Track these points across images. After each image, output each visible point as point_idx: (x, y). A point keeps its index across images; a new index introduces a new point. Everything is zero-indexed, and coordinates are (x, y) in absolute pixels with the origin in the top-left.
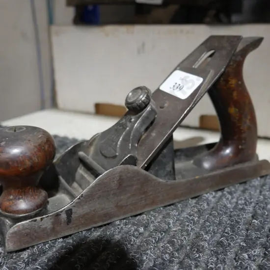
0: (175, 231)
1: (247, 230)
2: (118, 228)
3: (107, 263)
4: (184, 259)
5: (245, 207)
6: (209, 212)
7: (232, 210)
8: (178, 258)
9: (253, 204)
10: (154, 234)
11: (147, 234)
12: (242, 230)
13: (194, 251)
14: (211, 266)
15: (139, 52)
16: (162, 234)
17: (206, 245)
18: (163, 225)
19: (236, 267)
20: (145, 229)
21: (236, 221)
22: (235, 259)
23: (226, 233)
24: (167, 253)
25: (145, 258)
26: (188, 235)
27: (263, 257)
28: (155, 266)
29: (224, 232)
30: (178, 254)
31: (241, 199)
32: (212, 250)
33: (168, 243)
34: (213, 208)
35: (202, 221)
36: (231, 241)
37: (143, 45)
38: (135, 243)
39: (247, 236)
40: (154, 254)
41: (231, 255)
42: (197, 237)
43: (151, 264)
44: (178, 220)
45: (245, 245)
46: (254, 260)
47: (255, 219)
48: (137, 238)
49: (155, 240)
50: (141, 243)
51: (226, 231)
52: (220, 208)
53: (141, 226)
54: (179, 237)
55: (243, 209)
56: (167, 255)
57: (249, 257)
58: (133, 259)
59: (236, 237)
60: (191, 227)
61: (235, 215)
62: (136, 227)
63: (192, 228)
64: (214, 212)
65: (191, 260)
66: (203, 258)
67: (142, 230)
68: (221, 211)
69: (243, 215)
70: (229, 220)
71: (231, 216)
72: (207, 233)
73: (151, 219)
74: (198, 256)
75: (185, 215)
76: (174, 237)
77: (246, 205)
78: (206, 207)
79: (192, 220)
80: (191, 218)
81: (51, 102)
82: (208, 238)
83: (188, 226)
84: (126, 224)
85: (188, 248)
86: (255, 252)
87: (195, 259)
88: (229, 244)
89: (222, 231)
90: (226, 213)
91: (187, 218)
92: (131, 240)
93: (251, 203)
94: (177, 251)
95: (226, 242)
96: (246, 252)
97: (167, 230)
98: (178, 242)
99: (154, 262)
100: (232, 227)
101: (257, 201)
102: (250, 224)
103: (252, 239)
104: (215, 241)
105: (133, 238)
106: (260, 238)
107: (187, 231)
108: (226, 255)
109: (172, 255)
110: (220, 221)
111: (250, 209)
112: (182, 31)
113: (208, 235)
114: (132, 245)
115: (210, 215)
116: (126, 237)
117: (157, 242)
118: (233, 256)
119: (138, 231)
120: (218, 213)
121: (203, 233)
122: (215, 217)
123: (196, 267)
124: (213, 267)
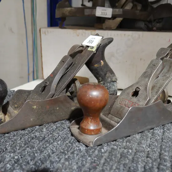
0: (148, 152)
11: (133, 154)
13: (163, 161)
16: (142, 153)
26: (156, 153)
34: (162, 138)
42: (160, 154)
44: (147, 145)
48: (130, 155)
62: (127, 150)
72: (165, 152)
75: (148, 142)
76: (148, 154)
78: (159, 138)
83: (154, 148)
84: (120, 148)
85: (159, 160)
91: (152, 144)
99: (144, 168)
105: (128, 156)
107: (155, 151)
119: (129, 152)
120: (167, 141)
121: (164, 152)
122: (166, 143)
123: (167, 169)
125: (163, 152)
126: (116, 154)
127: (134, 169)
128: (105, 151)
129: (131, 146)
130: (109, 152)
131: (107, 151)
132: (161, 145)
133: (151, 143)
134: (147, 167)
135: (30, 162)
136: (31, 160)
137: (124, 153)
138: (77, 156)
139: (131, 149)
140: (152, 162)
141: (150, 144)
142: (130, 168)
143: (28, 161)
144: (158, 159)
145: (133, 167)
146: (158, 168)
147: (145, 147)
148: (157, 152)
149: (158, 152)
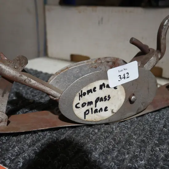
0: (117, 133)
1: (160, 134)
2: (83, 129)
3: (76, 149)
4: (121, 149)
5: (160, 121)
6: (137, 123)
7: (151, 122)
8: (118, 148)
9: (165, 119)
10: (104, 134)
11: (99, 133)
12: (157, 134)
13: (127, 144)
14: (137, 153)
15: (99, 23)
16: (108, 134)
17: (134, 142)
18: (110, 129)
19: (151, 155)
20: (98, 131)
21: (153, 128)
22: (151, 150)
24: (111, 145)
25: (98, 147)
26: (124, 135)
27: (168, 150)
28: (103, 151)
29: (145, 134)
30: (117, 146)
31: (157, 116)
32: (138, 145)
33: (112, 139)
34: (140, 120)
35: (133, 128)
36: (150, 140)
37: (102, 19)
38: (93, 138)
39: (159, 137)
40: (104, 145)
41: (149, 148)
42: (129, 137)
43: (101, 151)
44: (118, 126)
45: (158, 143)
46: (163, 152)
47: (165, 128)
48: (93, 135)
49: (104, 137)
50: (96, 138)
51: (147, 134)
52: (144, 120)
53: (96, 129)
54: (118, 136)
55: (158, 122)
57: (160, 150)
58: (91, 147)
59: (153, 138)
60: (126, 130)
61: (153, 125)
62: (93, 129)
63: (126, 132)
64: (140, 123)
65: (125, 149)
66: (133, 149)
67: (96, 131)
68: (145, 122)
69: (158, 125)
70: (149, 128)
71: (150, 126)
72: (135, 135)
73: (102, 125)
74: (129, 147)
76: (115, 136)
77: (160, 120)
79: (126, 127)
80: (126, 126)
81: (44, 53)
82: (136, 138)
83: (124, 130)
85: (124, 142)
86: (163, 147)
87: (127, 149)
88: (148, 142)
89: (144, 134)
90: (147, 124)
91: (124, 125)
92: (90, 137)
93: (163, 118)
94: (117, 144)
95: (146, 140)
96: (158, 147)
97: (112, 132)
98: (118, 139)
100: (151, 132)
101: (167, 117)
102: (162, 131)
103: (162, 140)
104: (140, 139)
105: (91, 135)
106: (167, 139)
107: (123, 133)
108: (146, 148)
109: (114, 146)
110: (143, 128)
111: (162, 122)
112: (126, 11)
114: (91, 139)
115: (138, 124)
116: (87, 135)
117: (105, 139)
118: (150, 148)
120: (143, 124)
121: (133, 135)
122: (140, 125)
123: (128, 154)
124: (138, 154)
126: (79, 132)
129: (100, 126)
134: (106, 149)
146: (119, 151)
148: (126, 135)
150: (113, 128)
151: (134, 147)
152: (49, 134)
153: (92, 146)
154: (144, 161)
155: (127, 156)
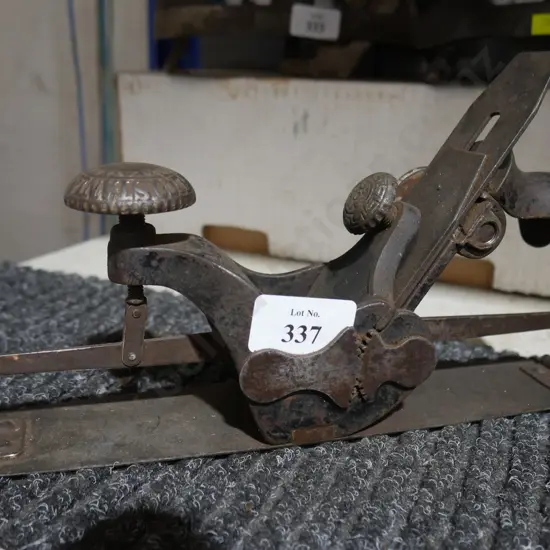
0: (428, 466)
2: (327, 461)
4: (456, 514)
8: (445, 511)
10: (394, 471)
11: (379, 472)
12: (540, 462)
13: (471, 499)
14: (507, 524)
16: (408, 472)
17: (489, 489)
18: (405, 456)
20: (374, 465)
21: (526, 446)
22: (541, 511)
23: (516, 467)
24: (426, 504)
25: (391, 513)
26: (452, 472)
28: (410, 525)
29: (510, 466)
32: (499, 498)
35: (466, 448)
36: (528, 481)
37: (306, 117)
38: (366, 488)
40: (404, 506)
41: (533, 507)
42: (467, 476)
43: (403, 525)
44: (426, 446)
48: (366, 478)
49: (400, 482)
50: (375, 488)
51: (515, 465)
53: (368, 458)
54: (439, 477)
55: (532, 426)
56: (428, 508)
59: (533, 474)
60: (453, 458)
61: (522, 437)
62: (358, 460)
63: (455, 461)
64: (485, 432)
65: (470, 514)
66: (490, 510)
67: (370, 464)
68: (496, 429)
70: (514, 445)
71: (513, 438)
72: (483, 469)
73: (380, 445)
74: (479, 507)
76: (429, 475)
79: (451, 446)
80: (449, 444)
82: (488, 477)
83: (447, 456)
84: (337, 455)
85: (459, 494)
87: (477, 513)
88: (527, 487)
89: (506, 465)
90: (503, 433)
91: (443, 443)
94: (442, 500)
95: (520, 484)
97: (414, 464)
98: (439, 485)
99: (408, 519)
100: (524, 458)
104: (498, 481)
105: (360, 480)
107: (449, 465)
108: (526, 505)
109: (436, 507)
110: (499, 448)
112: (381, 95)
113: (488, 473)
114: (361, 491)
117: (403, 486)
119: (365, 466)
120: (494, 434)
121: (478, 469)
122: (489, 440)
123: (482, 526)
124: (511, 524)
125: (476, 468)
126: (320, 472)
127: (375, 522)
128: (286, 461)
129: (373, 449)
130: (301, 467)
131: (293, 461)
132: (473, 448)
133: (440, 439)
134: (418, 518)
135: (39, 493)
136: (42, 486)
137: (347, 470)
138: (192, 477)
139: (375, 457)
140: (434, 502)
141: (436, 444)
142: (359, 518)
143: (33, 488)
144: (457, 490)
145: (371, 516)
146: (453, 521)
147: (421, 451)
148: (457, 470)
149: (462, 470)
150: (414, 453)
151: (491, 505)
152: (232, 485)
153: (373, 511)
154: (532, 545)
155: (481, 534)
